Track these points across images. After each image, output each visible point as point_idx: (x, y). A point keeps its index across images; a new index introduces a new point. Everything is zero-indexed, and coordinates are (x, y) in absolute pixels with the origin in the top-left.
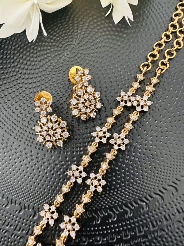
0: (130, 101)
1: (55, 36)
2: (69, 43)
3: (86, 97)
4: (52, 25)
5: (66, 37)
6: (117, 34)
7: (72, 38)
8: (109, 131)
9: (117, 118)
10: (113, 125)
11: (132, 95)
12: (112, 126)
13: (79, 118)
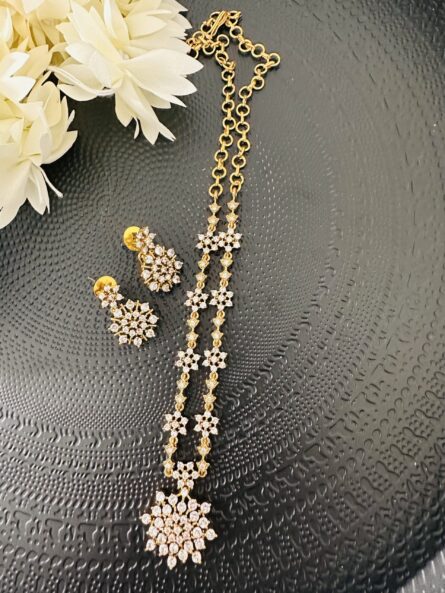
0: (214, 243)
1: (75, 192)
2: (100, 195)
3: (158, 262)
4: (64, 178)
5: (92, 189)
6: (160, 158)
7: (100, 187)
8: (203, 291)
9: (207, 271)
10: (206, 282)
11: (214, 234)
12: (206, 284)
13: (161, 291)
